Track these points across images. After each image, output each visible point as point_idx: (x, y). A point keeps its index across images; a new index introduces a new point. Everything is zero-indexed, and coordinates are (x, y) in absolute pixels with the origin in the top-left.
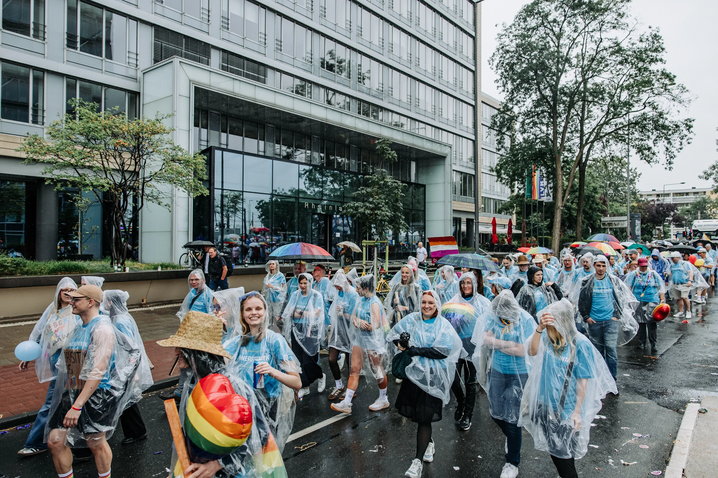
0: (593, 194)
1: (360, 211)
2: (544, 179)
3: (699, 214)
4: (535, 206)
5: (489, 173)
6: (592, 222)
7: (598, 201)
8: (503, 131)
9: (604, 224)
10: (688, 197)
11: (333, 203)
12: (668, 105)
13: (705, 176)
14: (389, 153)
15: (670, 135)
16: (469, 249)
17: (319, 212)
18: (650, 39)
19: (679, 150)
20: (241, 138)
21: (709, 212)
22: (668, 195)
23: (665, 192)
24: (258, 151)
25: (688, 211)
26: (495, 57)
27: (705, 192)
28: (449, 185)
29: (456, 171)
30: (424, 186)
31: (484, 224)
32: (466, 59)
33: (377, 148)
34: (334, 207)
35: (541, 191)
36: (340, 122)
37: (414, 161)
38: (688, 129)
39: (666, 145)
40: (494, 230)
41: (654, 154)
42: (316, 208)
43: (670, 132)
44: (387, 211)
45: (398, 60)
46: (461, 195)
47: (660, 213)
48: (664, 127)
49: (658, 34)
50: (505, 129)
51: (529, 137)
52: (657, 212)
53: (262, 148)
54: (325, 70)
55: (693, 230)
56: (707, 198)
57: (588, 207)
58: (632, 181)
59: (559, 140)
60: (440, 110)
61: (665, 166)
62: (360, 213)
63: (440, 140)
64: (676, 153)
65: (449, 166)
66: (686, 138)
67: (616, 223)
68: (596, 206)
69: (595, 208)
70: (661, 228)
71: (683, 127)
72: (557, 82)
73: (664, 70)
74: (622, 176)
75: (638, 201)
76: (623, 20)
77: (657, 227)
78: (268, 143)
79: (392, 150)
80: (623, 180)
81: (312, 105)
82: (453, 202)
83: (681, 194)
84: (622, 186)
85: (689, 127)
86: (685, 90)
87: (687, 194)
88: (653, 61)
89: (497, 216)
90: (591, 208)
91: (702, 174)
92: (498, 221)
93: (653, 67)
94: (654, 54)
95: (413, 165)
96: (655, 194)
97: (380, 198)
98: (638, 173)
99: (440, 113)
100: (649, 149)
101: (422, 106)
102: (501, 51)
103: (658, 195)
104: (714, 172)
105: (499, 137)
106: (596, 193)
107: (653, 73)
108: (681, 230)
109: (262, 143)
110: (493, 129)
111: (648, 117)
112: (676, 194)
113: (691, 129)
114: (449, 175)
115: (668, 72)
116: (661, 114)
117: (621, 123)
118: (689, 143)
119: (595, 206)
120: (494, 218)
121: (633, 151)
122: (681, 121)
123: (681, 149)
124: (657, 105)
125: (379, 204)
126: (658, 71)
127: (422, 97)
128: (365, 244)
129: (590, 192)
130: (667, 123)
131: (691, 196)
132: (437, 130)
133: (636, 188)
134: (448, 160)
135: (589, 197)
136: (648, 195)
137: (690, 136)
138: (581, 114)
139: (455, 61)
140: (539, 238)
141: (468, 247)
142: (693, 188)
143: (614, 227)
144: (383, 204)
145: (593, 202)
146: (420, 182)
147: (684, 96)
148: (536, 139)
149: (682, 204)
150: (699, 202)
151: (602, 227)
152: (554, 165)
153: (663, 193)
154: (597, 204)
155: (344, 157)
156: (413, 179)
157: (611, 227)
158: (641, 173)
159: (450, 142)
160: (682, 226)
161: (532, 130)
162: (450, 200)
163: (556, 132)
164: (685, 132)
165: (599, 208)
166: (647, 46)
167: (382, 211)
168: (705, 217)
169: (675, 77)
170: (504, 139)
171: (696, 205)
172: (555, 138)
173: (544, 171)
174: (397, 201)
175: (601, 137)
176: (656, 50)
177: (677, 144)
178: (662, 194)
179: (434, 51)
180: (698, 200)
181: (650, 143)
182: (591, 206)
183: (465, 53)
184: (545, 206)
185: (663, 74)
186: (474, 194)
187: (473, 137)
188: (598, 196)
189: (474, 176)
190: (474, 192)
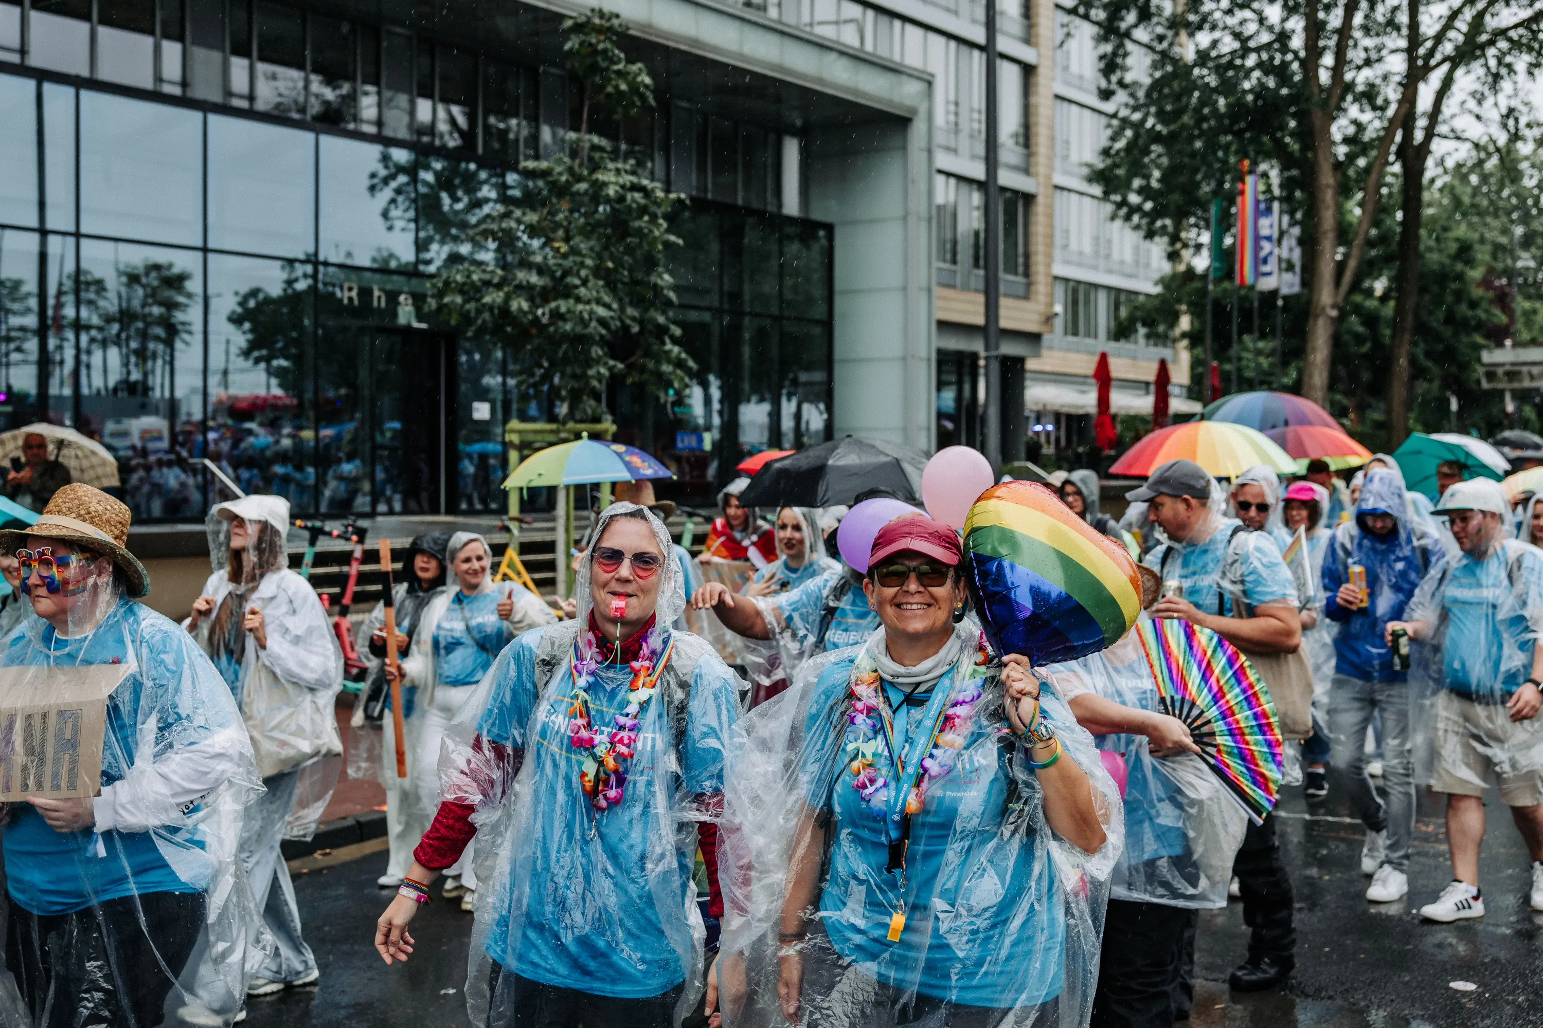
0: (1459, 267)
1: (487, 299)
2: (1276, 206)
4: (1246, 314)
5: (1081, 187)
6: (1454, 370)
7: (1477, 292)
8: (1123, 26)
9: (1491, 376)
14: (619, 73)
20: (82, 28)
24: (158, 79)
28: (923, 226)
29: (948, 174)
30: (829, 229)
33: (568, 46)
35: (1263, 254)
37: (793, 134)
40: (1103, 401)
42: (392, 304)
44: (599, 302)
46: (977, 266)
50: (1131, 17)
51: (1215, 44)
53: (172, 67)
57: (1441, 314)
59: (1328, 60)
62: (491, 308)
63: (897, 57)
65: (924, 155)
67: (1535, 370)
68: (1470, 313)
69: (1466, 320)
78: (200, 54)
79: (630, 61)
82: (937, 291)
89: (1111, 347)
90: (1450, 319)
92: (1118, 368)
95: (792, 152)
97: (574, 251)
105: (1108, 48)
106: (1470, 263)
109: (172, 50)
110: (1086, 17)
114: (923, 187)
119: (1463, 309)
120: (1104, 358)
125: (566, 273)
128: (515, 438)
129: (1447, 261)
132: (884, 20)
134: (918, 129)
135: (1443, 277)
143: (1527, 384)
144: (583, 273)
145: (1459, 295)
146: (817, 215)
148: (1245, 51)
151: (1485, 385)
152: (1310, 155)
154: (1474, 305)
155: (516, 115)
156: (791, 205)
157: (1516, 385)
159: (930, 65)
161: (1231, 21)
162: (924, 284)
163: (1314, 29)
165: (1478, 319)
167: (578, 300)
170: (1126, 55)
173: (1275, 176)
174: (650, 264)
175: (1483, 47)
182: (1449, 310)
184: (1285, 308)
186: (1027, 266)
187: (1027, 54)
188: (1476, 274)
189: (1029, 199)
190: (1027, 256)
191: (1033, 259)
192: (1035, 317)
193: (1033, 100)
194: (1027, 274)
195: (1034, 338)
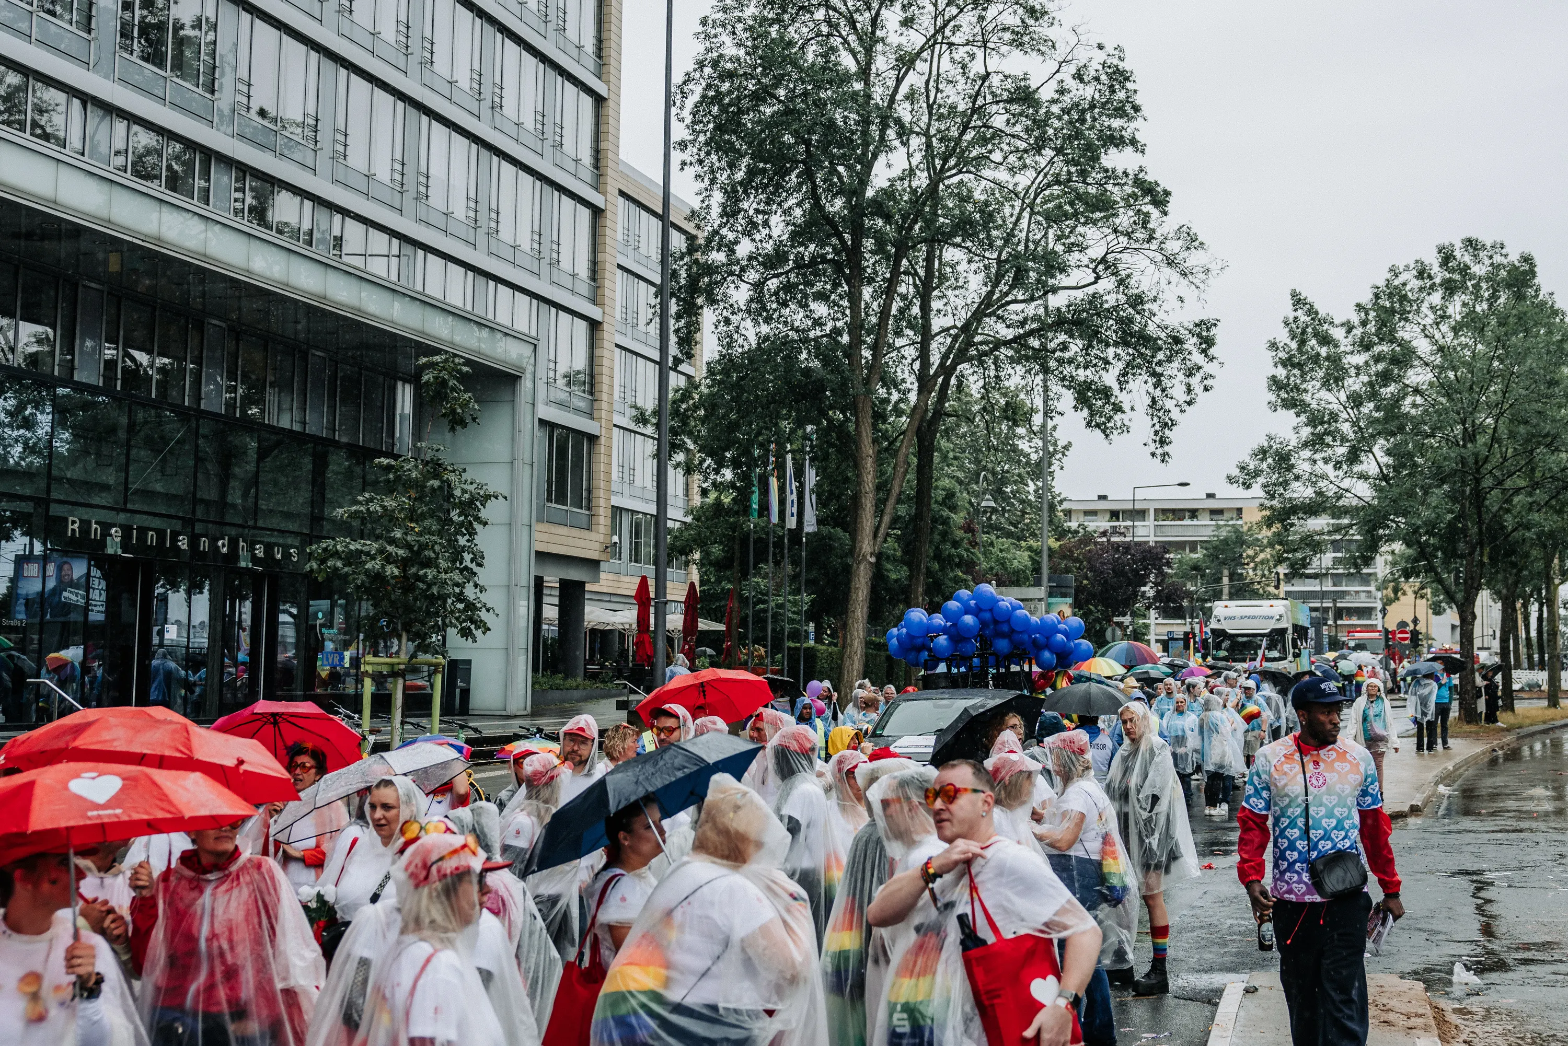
0: (946, 513)
3: (1226, 580)
5: (632, 426)
7: (959, 534)
10: (1195, 522)
11: (157, 523)
12: (1155, 280)
13: (1242, 477)
15: (1160, 363)
16: (571, 682)
17: (110, 551)
18: (1104, 78)
19: (1185, 407)
21: (1251, 572)
22: (1141, 514)
23: (1138, 506)
25: (1196, 567)
26: (691, 86)
27: (1240, 510)
28: (527, 470)
31: (611, 599)
32: (574, 52)
34: (161, 534)
36: (104, 214)
37: (405, 381)
38: (1204, 351)
39: (1151, 390)
40: (643, 619)
41: (1118, 409)
42: (106, 534)
43: (1160, 356)
45: (367, 41)
46: (549, 500)
47: (1123, 574)
48: (1145, 339)
49: (1121, 65)
52: (1118, 572)
54: (134, 58)
55: (1213, 631)
56: (1245, 528)
58: (1040, 470)
60: (494, 215)
61: (1152, 447)
63: (490, 316)
64: (1175, 414)
65: (529, 407)
66: (1198, 377)
69: (950, 556)
70: (1127, 620)
71: (1191, 343)
72: (864, 181)
73: (1141, 169)
74: (1015, 449)
75: (1061, 533)
76: (1042, 29)
77: (1116, 619)
80: (1019, 462)
81: (62, 167)
82: (536, 525)
83: (1177, 514)
84: (1015, 482)
85: (1207, 343)
86: (1196, 244)
87: (1194, 513)
88: (1115, 140)
90: (938, 557)
91: (1236, 472)
93: (1113, 159)
94: (1116, 123)
95: (405, 394)
96: (1104, 511)
98: (1061, 444)
99: (493, 225)
100: (1106, 393)
101: (437, 199)
102: (708, 70)
103: (1115, 515)
104: (1264, 466)
106: (953, 508)
107: (1117, 177)
108: (1179, 627)
111: (1106, 306)
112: (1163, 513)
113: (1212, 351)
114: (527, 434)
115: (1150, 178)
116: (1137, 301)
117: (1036, 318)
118: (1206, 389)
119: (947, 549)
120: (644, 579)
121: (1066, 399)
122: (1186, 324)
123: (1189, 403)
124: (1128, 276)
126: (1126, 174)
127: (437, 170)
129: (938, 507)
130: (1152, 329)
131: (1204, 520)
132: (481, 280)
133: (1056, 490)
134: (526, 385)
136: (1087, 513)
137: (1209, 368)
138: (922, 273)
139: (543, 58)
140: (789, 648)
141: (565, 679)
142: (1210, 496)
145: (944, 535)
147: (1194, 259)
149: (1180, 546)
150: (1226, 542)
153: (1129, 506)
154: (956, 544)
156: (404, 444)
158: (1070, 444)
159: (522, 326)
160: (1178, 613)
162: (526, 521)
163: (856, 327)
164: (1197, 358)
165: (960, 556)
166: (1097, 96)
168: (1242, 591)
169: (1167, 193)
171: (1215, 548)
172: (856, 342)
176: (1120, 112)
177: (1178, 392)
178: (1124, 512)
179: (478, 21)
180: (1224, 534)
181: (1110, 378)
182: (937, 548)
183: (571, 33)
185: (1138, 182)
186: (589, 500)
187: (594, 312)
188: (958, 518)
189: (593, 439)
190: (589, 491)
191: (595, 493)
192: (597, 546)
193: (598, 352)
194: (589, 508)
195: (593, 565)
